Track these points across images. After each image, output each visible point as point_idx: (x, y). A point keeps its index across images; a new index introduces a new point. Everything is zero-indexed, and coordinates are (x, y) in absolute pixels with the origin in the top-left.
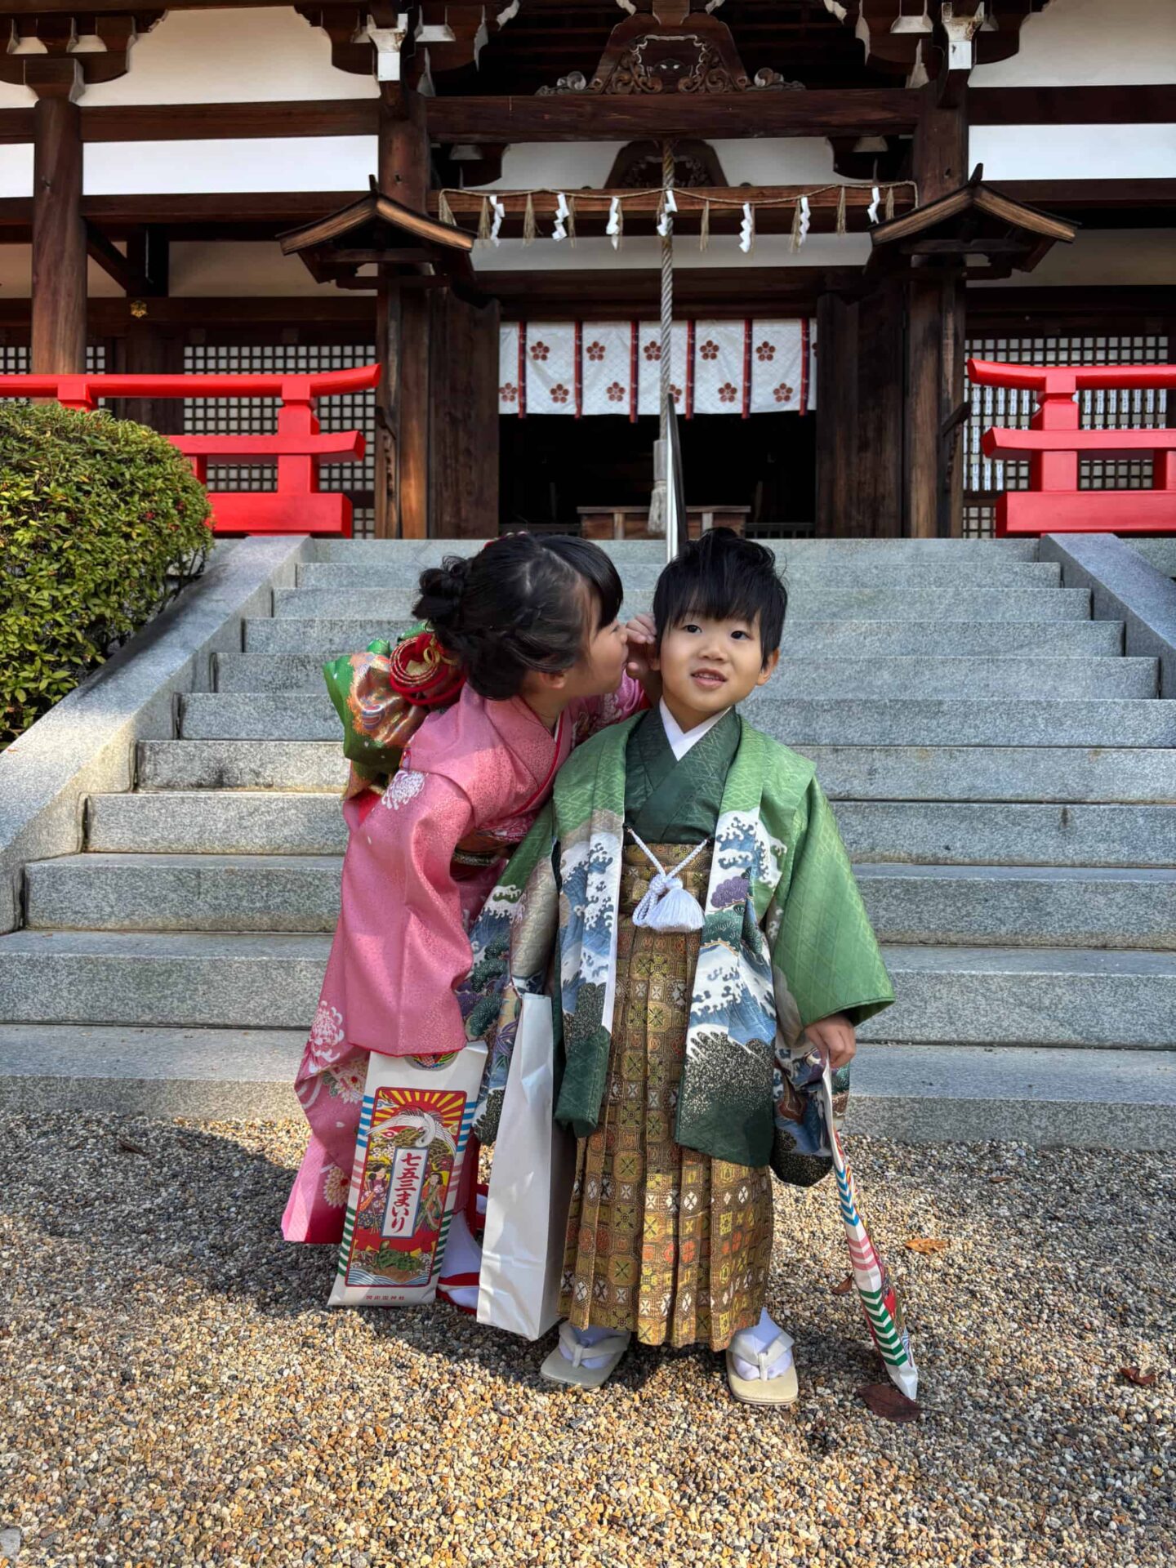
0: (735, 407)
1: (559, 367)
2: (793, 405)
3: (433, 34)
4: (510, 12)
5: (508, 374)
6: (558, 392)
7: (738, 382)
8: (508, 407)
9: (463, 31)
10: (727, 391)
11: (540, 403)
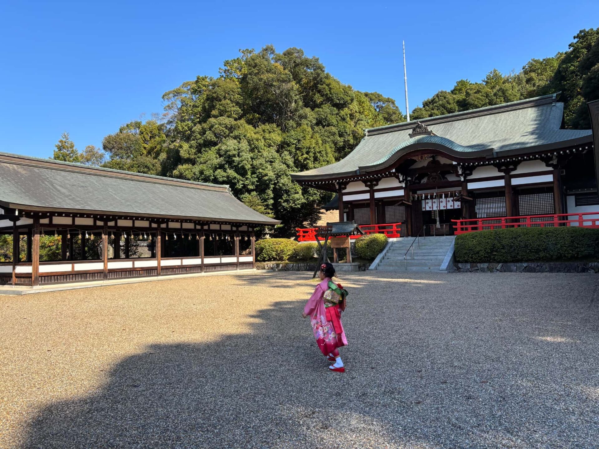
0: (452, 208)
1: (430, 205)
2: (460, 207)
3: (409, 179)
4: (417, 175)
5: (423, 206)
6: (430, 208)
7: (453, 205)
8: (424, 210)
9: (412, 178)
10: (451, 206)
11: (428, 209)
